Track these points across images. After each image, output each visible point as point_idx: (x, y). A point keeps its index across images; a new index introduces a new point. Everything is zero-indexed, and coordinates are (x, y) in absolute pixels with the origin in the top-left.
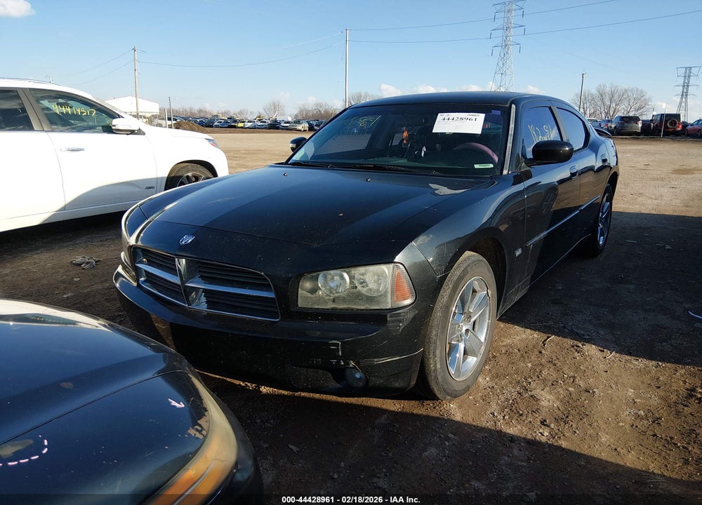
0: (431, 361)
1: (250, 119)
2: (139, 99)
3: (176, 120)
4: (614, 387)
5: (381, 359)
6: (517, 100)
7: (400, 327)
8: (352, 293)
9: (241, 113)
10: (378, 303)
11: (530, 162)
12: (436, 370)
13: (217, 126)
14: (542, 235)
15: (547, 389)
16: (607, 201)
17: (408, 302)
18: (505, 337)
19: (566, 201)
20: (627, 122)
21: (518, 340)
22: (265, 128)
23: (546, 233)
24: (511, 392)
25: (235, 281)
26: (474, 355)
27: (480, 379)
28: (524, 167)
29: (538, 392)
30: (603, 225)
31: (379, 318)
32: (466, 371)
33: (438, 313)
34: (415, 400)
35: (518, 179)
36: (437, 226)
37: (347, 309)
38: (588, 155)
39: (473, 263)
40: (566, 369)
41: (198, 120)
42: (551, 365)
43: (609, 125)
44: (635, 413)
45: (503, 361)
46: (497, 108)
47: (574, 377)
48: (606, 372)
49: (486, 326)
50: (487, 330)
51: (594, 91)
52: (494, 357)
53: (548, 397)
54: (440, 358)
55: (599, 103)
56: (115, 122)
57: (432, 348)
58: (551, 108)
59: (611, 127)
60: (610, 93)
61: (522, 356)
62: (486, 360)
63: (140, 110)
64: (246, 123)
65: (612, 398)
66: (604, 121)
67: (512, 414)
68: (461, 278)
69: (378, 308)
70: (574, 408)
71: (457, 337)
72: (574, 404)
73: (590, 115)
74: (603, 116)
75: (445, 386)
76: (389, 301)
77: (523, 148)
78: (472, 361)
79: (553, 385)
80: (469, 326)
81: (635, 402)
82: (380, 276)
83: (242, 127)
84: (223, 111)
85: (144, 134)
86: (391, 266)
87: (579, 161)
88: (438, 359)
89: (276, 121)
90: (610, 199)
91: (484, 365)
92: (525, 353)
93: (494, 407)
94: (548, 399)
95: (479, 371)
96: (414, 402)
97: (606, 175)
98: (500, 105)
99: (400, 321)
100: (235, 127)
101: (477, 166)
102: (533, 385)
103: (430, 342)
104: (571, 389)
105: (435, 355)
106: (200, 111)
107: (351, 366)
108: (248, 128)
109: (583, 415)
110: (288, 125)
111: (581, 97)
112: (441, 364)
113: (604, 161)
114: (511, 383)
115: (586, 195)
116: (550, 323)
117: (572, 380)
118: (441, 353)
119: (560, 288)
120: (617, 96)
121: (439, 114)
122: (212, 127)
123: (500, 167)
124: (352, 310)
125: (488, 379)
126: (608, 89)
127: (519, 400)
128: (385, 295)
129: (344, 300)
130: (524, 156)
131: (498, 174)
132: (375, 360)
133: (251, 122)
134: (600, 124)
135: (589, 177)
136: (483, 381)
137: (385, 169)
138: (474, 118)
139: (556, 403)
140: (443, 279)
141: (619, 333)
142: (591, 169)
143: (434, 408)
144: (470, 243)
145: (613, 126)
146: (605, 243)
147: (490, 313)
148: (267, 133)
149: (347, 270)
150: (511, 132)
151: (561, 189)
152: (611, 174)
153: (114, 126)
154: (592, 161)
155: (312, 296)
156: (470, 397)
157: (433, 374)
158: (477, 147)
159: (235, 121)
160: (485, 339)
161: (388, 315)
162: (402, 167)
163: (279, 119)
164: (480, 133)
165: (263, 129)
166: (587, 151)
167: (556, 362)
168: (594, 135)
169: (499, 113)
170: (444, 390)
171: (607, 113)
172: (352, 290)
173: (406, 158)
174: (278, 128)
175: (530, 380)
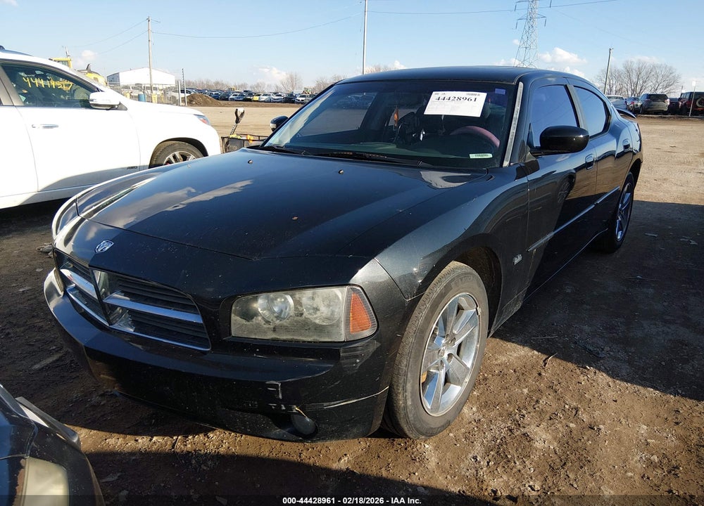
0: (400, 397)
1: (267, 92)
2: (152, 70)
3: (190, 92)
4: (623, 422)
5: (333, 403)
6: (526, 77)
7: (356, 363)
8: (296, 322)
9: (258, 86)
10: (329, 333)
11: (536, 151)
12: (406, 407)
13: (232, 99)
14: (549, 236)
15: (544, 425)
16: (627, 192)
17: (367, 333)
18: (500, 353)
19: (585, 189)
20: (654, 100)
21: (516, 358)
22: (281, 102)
23: (552, 234)
24: (500, 428)
25: (159, 299)
26: (459, 382)
27: (465, 410)
28: (529, 157)
29: (532, 429)
30: (622, 217)
31: (329, 351)
32: (447, 402)
33: (410, 338)
34: (385, 437)
35: (523, 171)
36: (410, 235)
37: (291, 341)
38: (608, 141)
39: (458, 276)
40: (568, 398)
41: (214, 93)
42: (551, 391)
43: (636, 103)
44: (646, 459)
45: (494, 384)
46: (501, 87)
47: (577, 410)
48: (616, 401)
49: (474, 349)
50: (476, 353)
51: (620, 67)
52: (485, 379)
53: (544, 436)
54: (412, 393)
55: (626, 80)
56: (93, 96)
57: (401, 381)
58: (568, 86)
59: (637, 105)
60: (637, 69)
61: (518, 379)
62: (474, 385)
63: (154, 82)
64: (261, 97)
65: (620, 438)
66: (630, 98)
67: (499, 459)
68: (442, 296)
69: (330, 340)
70: (575, 451)
71: (436, 364)
72: (575, 446)
73: (616, 92)
74: (630, 93)
75: (418, 426)
76: (343, 332)
77: (530, 134)
78: (456, 391)
79: (551, 419)
80: (453, 350)
81: (648, 444)
82: (331, 302)
83: (257, 101)
84: (240, 84)
85: (126, 109)
86: (346, 289)
87: (596, 148)
88: (408, 394)
89: (292, 95)
90: (631, 190)
91: (472, 390)
92: (521, 374)
93: (478, 449)
94: (543, 438)
95: (465, 399)
96: (383, 440)
97: (628, 161)
98: (504, 83)
99: (357, 357)
100: (250, 100)
101: (472, 156)
102: (527, 419)
103: (399, 374)
104: (572, 425)
105: (405, 390)
106: (217, 83)
107: (295, 411)
108: (264, 101)
109: (584, 462)
110: (303, 99)
111: (608, 74)
112: (413, 401)
113: (626, 147)
114: (501, 415)
115: (606, 183)
116: (555, 336)
117: (574, 412)
118: (413, 387)
119: (569, 291)
120: (643, 73)
121: (434, 93)
122: (227, 100)
123: (499, 158)
124: (297, 341)
125: (474, 409)
126: (635, 66)
127: (509, 439)
128: (338, 325)
129: (286, 329)
130: (530, 144)
131: (497, 166)
132: (325, 404)
133: (266, 95)
134: (626, 102)
135: (609, 163)
136: (469, 412)
137: (366, 158)
138: (473, 98)
139: (553, 444)
140: (414, 303)
141: (633, 350)
142: (610, 154)
143: (406, 449)
144: (458, 251)
145: (639, 104)
146: (623, 238)
147: (479, 333)
148: (282, 106)
149: (290, 292)
150: (516, 115)
151: (579, 176)
152: (633, 162)
153: (92, 100)
154: (612, 146)
155: (247, 323)
156: (451, 435)
157: (402, 412)
158: (478, 132)
159: (251, 94)
160: (473, 364)
161: (341, 350)
162: (386, 155)
163: (296, 92)
164: (479, 116)
165: (278, 102)
166: (607, 135)
167: (558, 387)
168: (616, 116)
169: (503, 92)
170: (417, 430)
171: (633, 91)
172: (296, 318)
173: (395, 143)
174: (293, 102)
175: (524, 412)
